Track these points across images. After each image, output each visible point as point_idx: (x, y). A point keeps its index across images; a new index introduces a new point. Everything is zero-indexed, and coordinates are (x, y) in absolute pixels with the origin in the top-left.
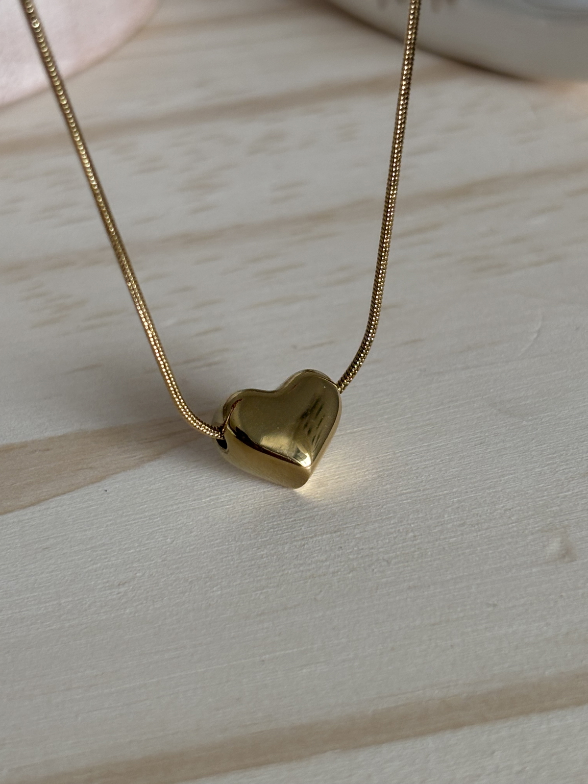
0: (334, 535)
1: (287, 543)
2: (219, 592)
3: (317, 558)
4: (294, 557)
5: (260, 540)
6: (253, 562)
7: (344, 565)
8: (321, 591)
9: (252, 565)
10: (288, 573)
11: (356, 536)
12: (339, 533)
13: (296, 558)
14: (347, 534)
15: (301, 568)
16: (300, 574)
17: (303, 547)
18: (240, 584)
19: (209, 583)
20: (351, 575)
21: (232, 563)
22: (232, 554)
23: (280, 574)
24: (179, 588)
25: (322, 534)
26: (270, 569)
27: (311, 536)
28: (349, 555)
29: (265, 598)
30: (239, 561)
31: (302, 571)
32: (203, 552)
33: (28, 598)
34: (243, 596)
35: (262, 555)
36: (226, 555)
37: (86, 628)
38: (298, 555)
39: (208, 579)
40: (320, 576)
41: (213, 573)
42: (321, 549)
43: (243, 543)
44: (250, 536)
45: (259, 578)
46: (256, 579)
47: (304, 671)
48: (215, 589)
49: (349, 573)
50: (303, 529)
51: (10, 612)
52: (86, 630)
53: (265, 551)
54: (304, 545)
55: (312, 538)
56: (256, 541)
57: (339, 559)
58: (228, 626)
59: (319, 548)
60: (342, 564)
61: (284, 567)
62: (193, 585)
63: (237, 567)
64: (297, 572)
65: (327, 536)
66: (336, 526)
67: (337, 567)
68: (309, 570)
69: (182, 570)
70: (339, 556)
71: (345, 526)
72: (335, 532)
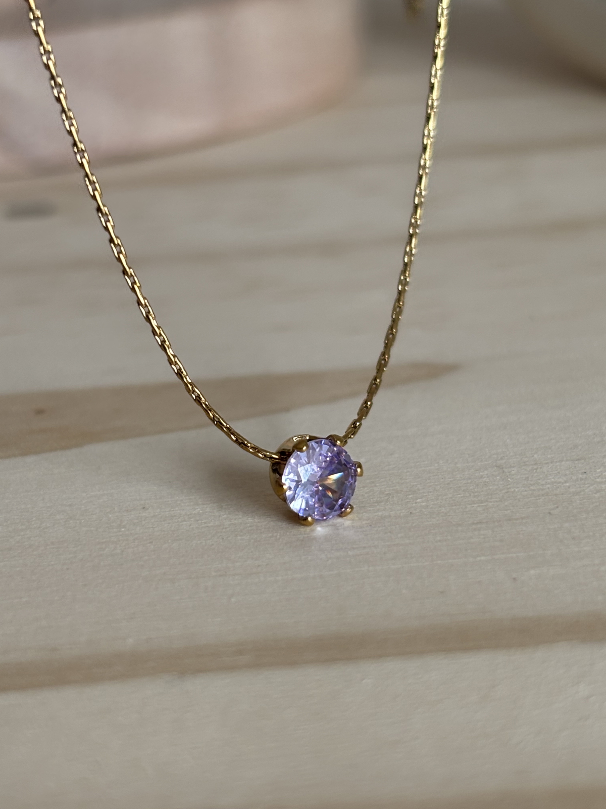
0: (576, 462)
1: (514, 467)
2: (424, 504)
3: (553, 480)
4: (524, 478)
5: (479, 464)
6: (469, 481)
7: (589, 487)
8: (557, 507)
9: (468, 483)
10: (515, 490)
13: (525, 479)
14: (593, 462)
15: (532, 488)
16: (531, 492)
17: (535, 471)
18: (451, 498)
19: (410, 496)
20: (597, 495)
21: (442, 480)
22: (442, 474)
23: (504, 492)
24: (373, 498)
25: (561, 461)
26: (491, 488)
28: (596, 479)
29: (484, 510)
30: (452, 479)
31: (534, 490)
32: (405, 471)
33: (182, 500)
34: (454, 507)
37: (250, 526)
38: (528, 477)
39: (410, 493)
40: (556, 495)
41: (416, 488)
42: (559, 473)
45: (476, 494)
46: (472, 494)
47: (532, 572)
48: (418, 500)
49: (595, 493)
50: (536, 456)
51: (158, 510)
52: (250, 528)
53: (486, 472)
54: (536, 469)
55: (546, 463)
57: (583, 481)
58: (433, 531)
59: (556, 472)
60: (587, 486)
61: (509, 487)
62: (391, 496)
63: (448, 484)
64: (526, 491)
65: (567, 463)
67: (580, 488)
68: (543, 490)
69: (377, 485)
71: (590, 455)
72: (578, 460)
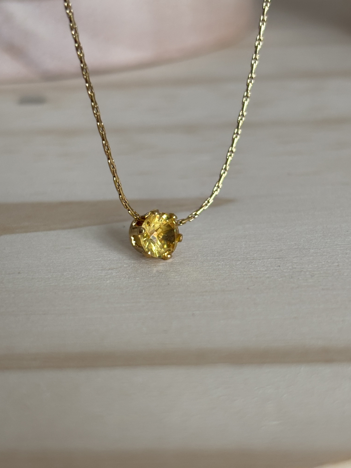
0: (277, 260)
1: (240, 261)
2: (178, 279)
3: (259, 269)
5: (221, 258)
6: (211, 267)
9: (209, 269)
11: (294, 262)
12: (281, 259)
13: (243, 268)
14: (287, 260)
15: (245, 273)
16: (243, 276)
17: (251, 263)
18: (196, 277)
21: (195, 266)
22: (197, 262)
25: (269, 258)
26: (221, 272)
27: (259, 259)
28: (284, 270)
29: (211, 284)
30: (201, 266)
31: (245, 275)
33: (42, 270)
34: (195, 282)
35: (219, 265)
36: (193, 262)
37: (74, 287)
38: (245, 267)
40: (256, 278)
43: (208, 258)
44: (215, 255)
45: (211, 275)
46: (209, 275)
47: (222, 322)
49: (280, 278)
50: (255, 255)
53: (222, 263)
56: (217, 258)
59: (263, 265)
60: (277, 274)
65: (272, 260)
66: (280, 256)
67: (272, 275)
70: (275, 270)
